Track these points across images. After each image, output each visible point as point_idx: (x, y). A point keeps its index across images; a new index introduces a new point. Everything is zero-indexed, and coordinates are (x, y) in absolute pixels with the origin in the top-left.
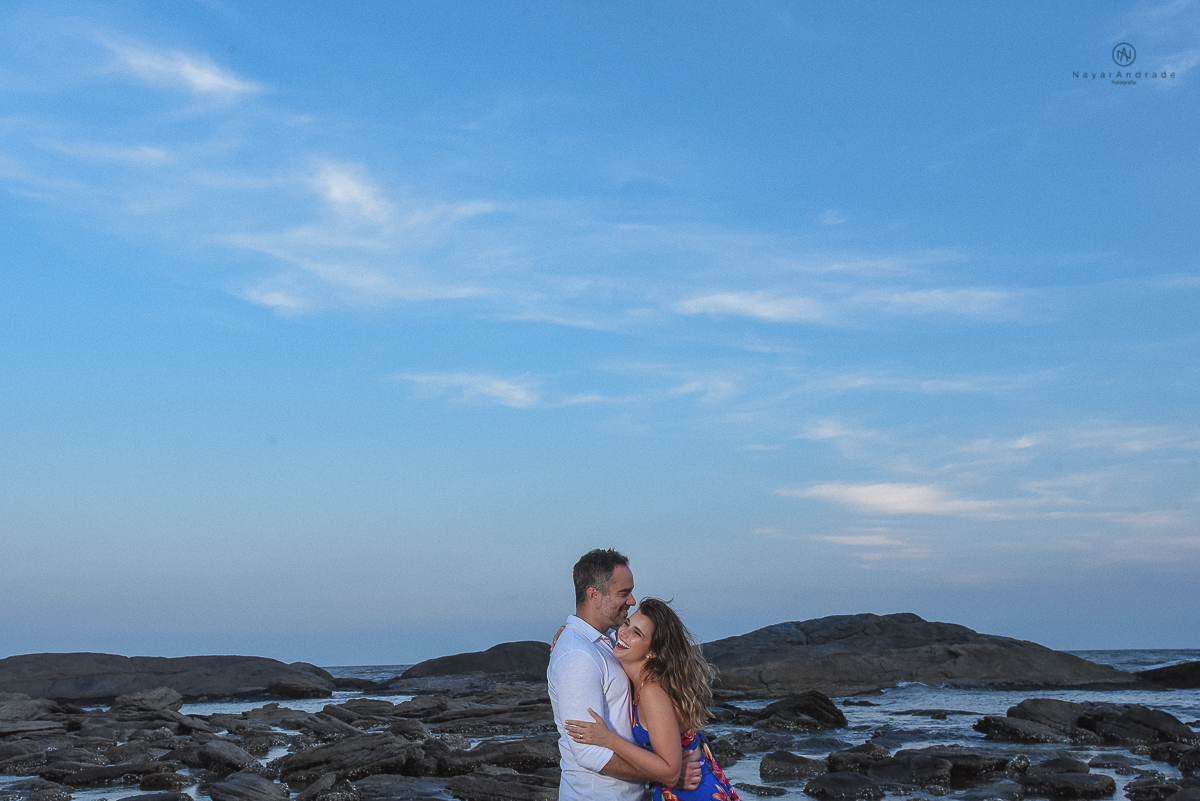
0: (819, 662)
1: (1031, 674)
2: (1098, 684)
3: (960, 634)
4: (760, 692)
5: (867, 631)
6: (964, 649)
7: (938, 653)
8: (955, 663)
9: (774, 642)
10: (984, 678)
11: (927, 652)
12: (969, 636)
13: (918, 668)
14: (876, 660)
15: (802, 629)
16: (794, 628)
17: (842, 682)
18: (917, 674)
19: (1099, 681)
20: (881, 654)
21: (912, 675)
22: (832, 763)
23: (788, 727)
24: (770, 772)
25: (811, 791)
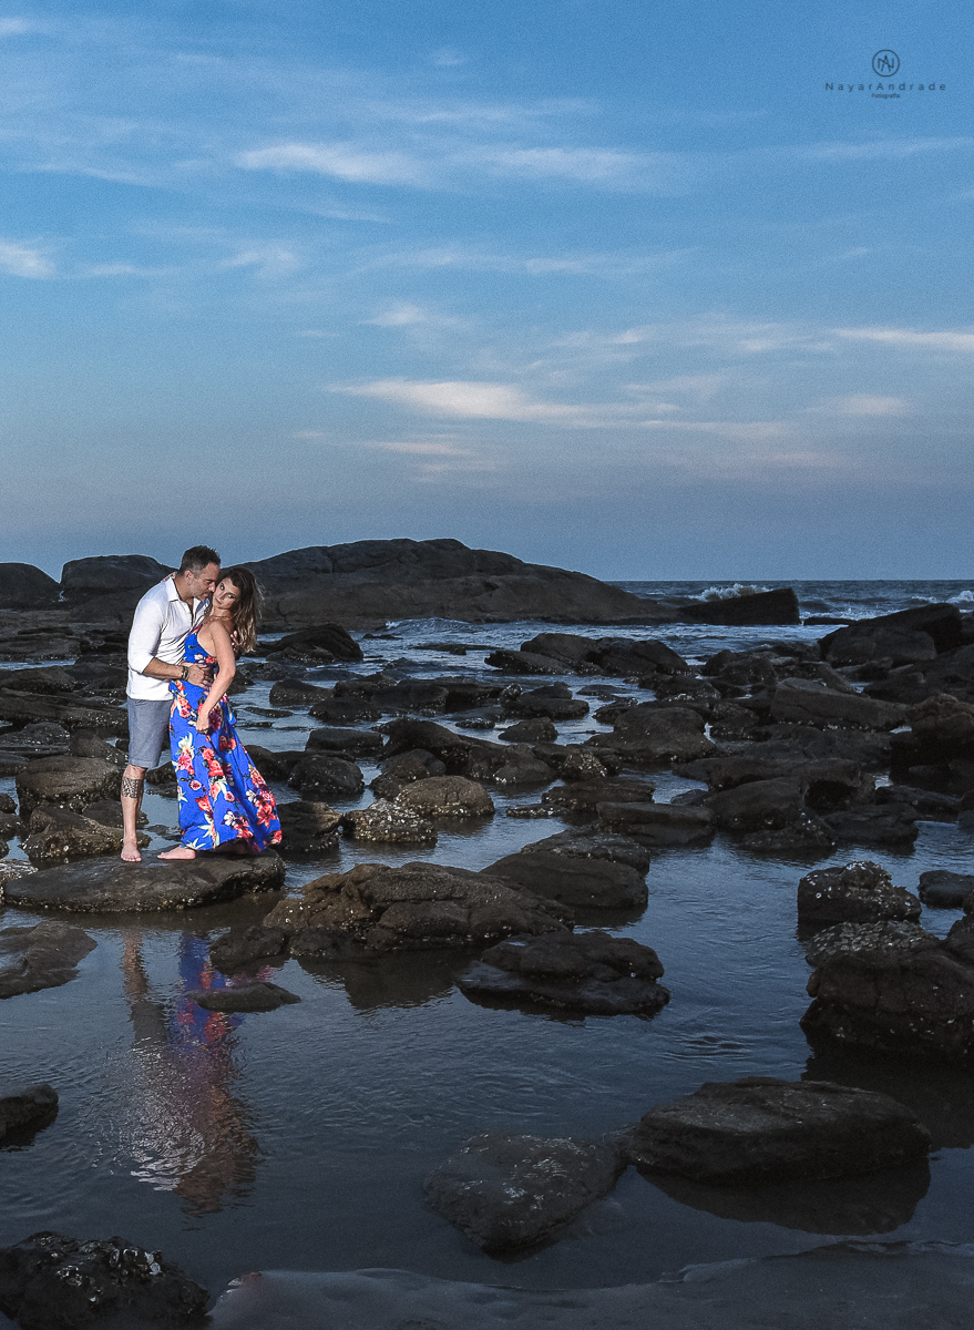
0: (342, 593)
1: (569, 609)
2: (638, 619)
3: (505, 564)
4: (279, 623)
5: (403, 558)
6: (500, 580)
7: (474, 585)
8: (491, 596)
9: (297, 569)
10: (520, 612)
11: (462, 583)
12: (514, 566)
13: (450, 601)
14: (406, 592)
15: (329, 555)
16: (319, 553)
17: (365, 615)
18: (448, 607)
19: (640, 616)
20: (411, 584)
21: (443, 608)
22: (339, 691)
23: (302, 659)
24: (278, 697)
25: (315, 713)
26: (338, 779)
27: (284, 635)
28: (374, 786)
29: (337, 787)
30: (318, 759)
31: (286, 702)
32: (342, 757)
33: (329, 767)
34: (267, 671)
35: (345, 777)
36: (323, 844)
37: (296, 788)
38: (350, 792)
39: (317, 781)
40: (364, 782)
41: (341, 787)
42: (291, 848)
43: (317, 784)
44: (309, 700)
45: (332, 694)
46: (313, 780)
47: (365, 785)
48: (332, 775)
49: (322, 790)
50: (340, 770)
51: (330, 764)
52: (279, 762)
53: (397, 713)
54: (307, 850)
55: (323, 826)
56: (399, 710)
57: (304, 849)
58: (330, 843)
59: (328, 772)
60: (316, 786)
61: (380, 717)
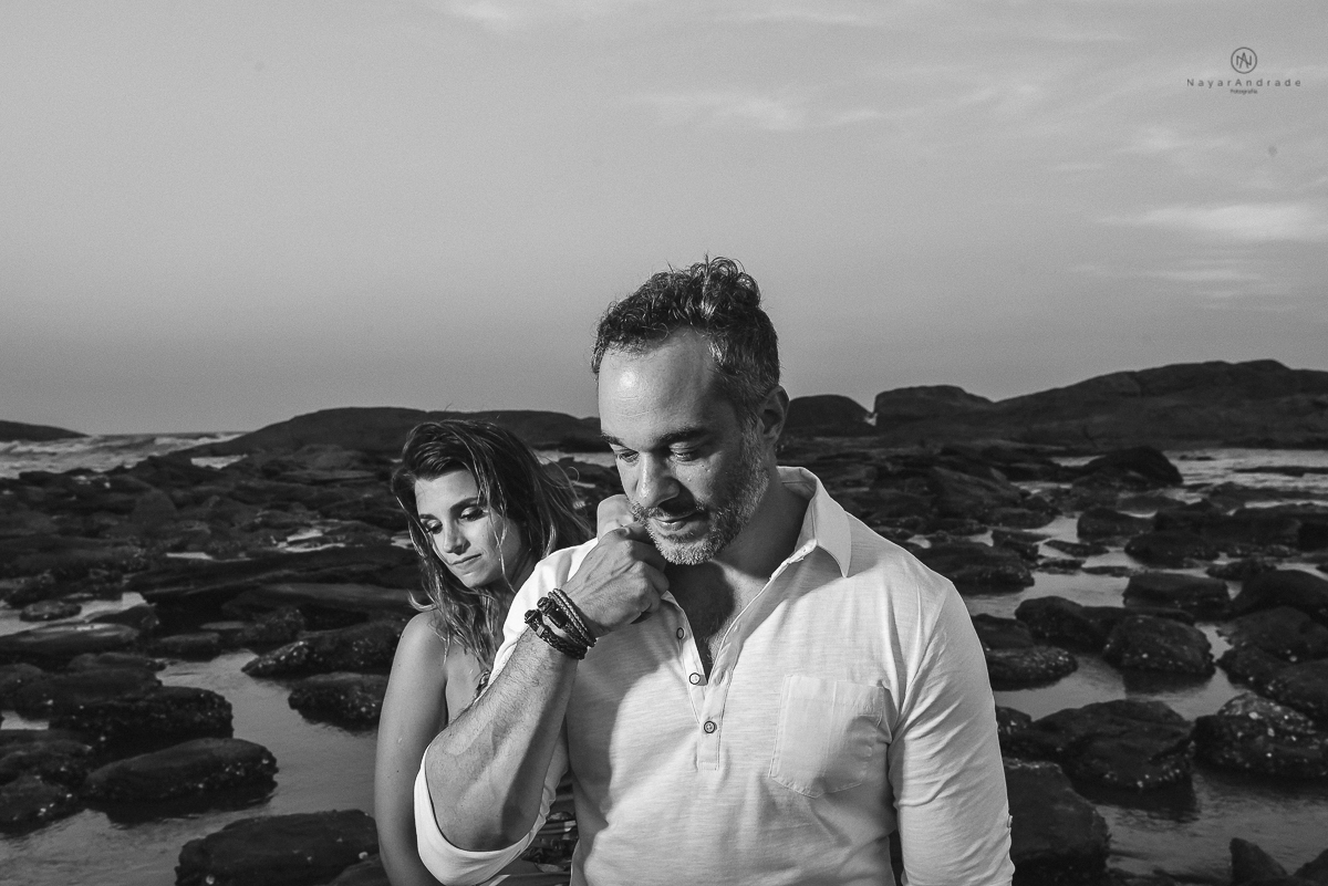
0: (1154, 415)
4: (1087, 447)
5: (1216, 381)
7: (1301, 404)
8: (1321, 414)
9: (1103, 393)
11: (1288, 403)
14: (1223, 413)
15: (1137, 380)
16: (1127, 378)
17: (1180, 437)
18: (1273, 428)
20: (1230, 405)
21: (1266, 429)
22: (1160, 522)
23: (1113, 484)
24: (1089, 529)
25: (1133, 548)
26: (1175, 650)
27: (1092, 458)
28: (1227, 663)
29: (1175, 660)
30: (1145, 620)
31: (1099, 534)
32: (1177, 617)
33: (1161, 633)
34: (1074, 499)
35: (1185, 648)
36: (1166, 773)
37: (1113, 661)
38: (1194, 671)
39: (1144, 652)
40: (1212, 656)
41: (1180, 663)
42: (1116, 779)
43: (1145, 656)
44: (1124, 534)
45: (1152, 527)
46: (1140, 651)
47: (1214, 660)
48: (1167, 645)
49: (1154, 665)
50: (1177, 638)
51: (1163, 628)
52: (1091, 621)
53: (1239, 552)
54: (1140, 784)
55: (1165, 745)
56: (1241, 548)
57: (1135, 781)
58: (1178, 771)
59: (1161, 641)
60: (1145, 659)
61: (1216, 557)
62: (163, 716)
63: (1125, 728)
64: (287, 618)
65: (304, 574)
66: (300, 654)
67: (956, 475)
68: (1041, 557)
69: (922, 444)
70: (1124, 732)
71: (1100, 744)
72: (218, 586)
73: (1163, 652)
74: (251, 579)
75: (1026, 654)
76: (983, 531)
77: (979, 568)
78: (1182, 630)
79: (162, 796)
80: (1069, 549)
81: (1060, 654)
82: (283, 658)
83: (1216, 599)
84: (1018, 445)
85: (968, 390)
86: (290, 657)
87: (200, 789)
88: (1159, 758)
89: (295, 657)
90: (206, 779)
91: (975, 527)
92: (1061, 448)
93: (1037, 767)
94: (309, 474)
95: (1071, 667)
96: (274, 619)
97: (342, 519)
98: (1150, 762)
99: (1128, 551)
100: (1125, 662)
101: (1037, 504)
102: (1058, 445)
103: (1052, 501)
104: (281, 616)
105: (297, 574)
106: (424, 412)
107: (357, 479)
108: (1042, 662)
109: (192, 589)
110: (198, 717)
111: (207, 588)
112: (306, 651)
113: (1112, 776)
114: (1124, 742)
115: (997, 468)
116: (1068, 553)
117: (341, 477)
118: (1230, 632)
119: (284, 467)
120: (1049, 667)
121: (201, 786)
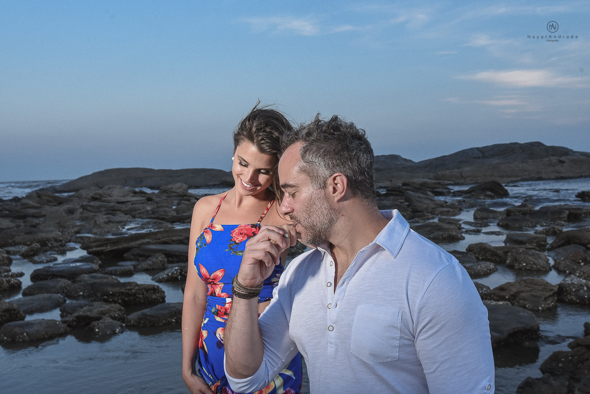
0: (491, 167)
3: (564, 151)
4: (461, 182)
5: (515, 151)
6: (567, 159)
7: (554, 161)
8: (562, 166)
9: (466, 157)
11: (547, 161)
12: (569, 152)
13: (542, 169)
14: (520, 165)
15: (480, 151)
16: (475, 150)
18: (542, 172)
20: (523, 162)
21: (539, 173)
22: (508, 212)
23: (480, 197)
24: (478, 216)
25: (501, 224)
26: (536, 262)
28: (555, 267)
29: (536, 265)
31: (483, 218)
32: (534, 249)
33: (530, 255)
34: (467, 204)
35: (540, 261)
36: (549, 304)
37: (511, 267)
38: (544, 269)
39: (524, 263)
40: (550, 264)
41: (539, 267)
42: (530, 307)
43: (524, 264)
44: (495, 218)
45: (505, 215)
46: (522, 262)
47: (551, 266)
48: (533, 260)
49: (528, 268)
50: (536, 257)
51: (530, 253)
52: (499, 252)
53: (545, 224)
54: (540, 308)
55: (548, 294)
56: (545, 223)
57: (538, 307)
58: (553, 303)
59: (530, 258)
60: (524, 266)
61: (536, 226)
62: (141, 296)
63: (531, 288)
64: (160, 259)
65: (154, 241)
66: (177, 272)
67: (417, 194)
68: (463, 228)
69: (391, 181)
70: (531, 290)
71: (522, 294)
72: (120, 247)
73: (532, 263)
74: (133, 244)
75: (478, 265)
76: (433, 218)
77: (441, 233)
78: (538, 254)
79: (160, 324)
80: (473, 225)
81: (491, 264)
82: (170, 274)
83: (543, 243)
84: (435, 181)
85: (403, 157)
86: (173, 274)
87: (173, 322)
88: (546, 299)
89: (175, 274)
90: (175, 318)
91: (430, 217)
92: (451, 182)
93: (501, 303)
94: (115, 199)
95: (495, 270)
96: (154, 259)
97: (143, 218)
98: (543, 300)
99: (498, 225)
100: (516, 267)
101: (452, 206)
102: (450, 181)
103: (458, 205)
104: (157, 258)
105: (151, 241)
106: (155, 170)
107: (137, 201)
108: (485, 268)
109: (109, 248)
110: (154, 296)
111: (115, 248)
112: (179, 271)
113: (529, 306)
114: (532, 293)
115: (429, 191)
116: (473, 226)
117: (130, 200)
118: (553, 255)
119: (101, 196)
120: (488, 270)
121: (174, 320)
